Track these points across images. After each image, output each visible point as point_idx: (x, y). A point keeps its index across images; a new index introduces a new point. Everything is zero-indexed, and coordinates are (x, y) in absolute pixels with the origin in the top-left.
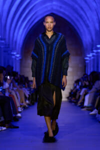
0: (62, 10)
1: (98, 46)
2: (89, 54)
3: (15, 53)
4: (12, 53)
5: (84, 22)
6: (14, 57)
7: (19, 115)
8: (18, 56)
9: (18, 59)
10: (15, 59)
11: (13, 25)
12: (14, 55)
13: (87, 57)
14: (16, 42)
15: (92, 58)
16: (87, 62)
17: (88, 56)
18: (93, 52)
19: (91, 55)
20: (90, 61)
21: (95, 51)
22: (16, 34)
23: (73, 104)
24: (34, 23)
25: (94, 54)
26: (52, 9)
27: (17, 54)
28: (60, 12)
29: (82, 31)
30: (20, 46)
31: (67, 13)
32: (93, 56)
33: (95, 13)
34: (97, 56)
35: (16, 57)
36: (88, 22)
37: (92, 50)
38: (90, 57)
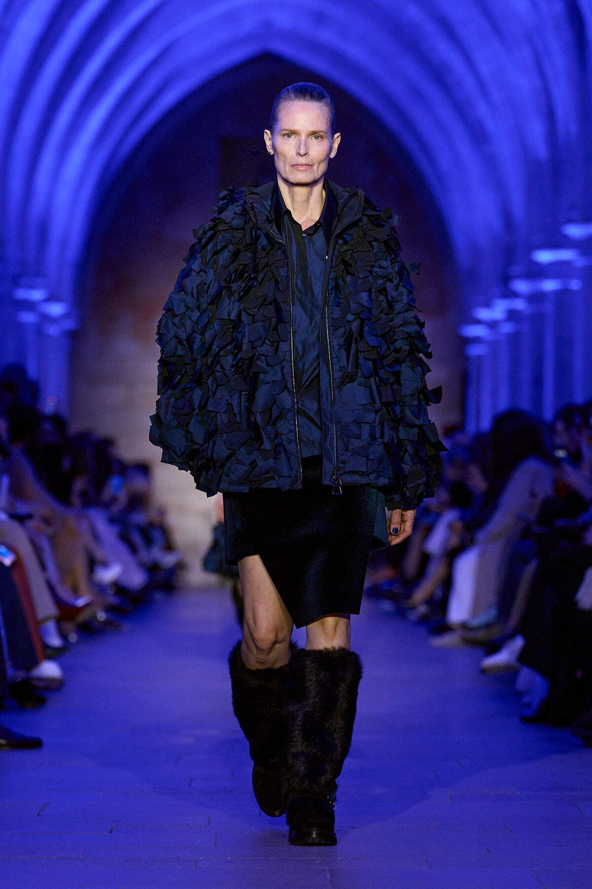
0: (327, 36)
1: (544, 257)
2: (488, 305)
3: (37, 295)
4: (21, 294)
5: (461, 109)
6: (28, 318)
7: (50, 669)
8: (56, 309)
9: (53, 330)
10: (39, 331)
11: (29, 124)
12: (30, 306)
13: (478, 322)
14: (44, 228)
15: (507, 328)
16: (476, 351)
17: (484, 314)
18: (511, 294)
19: (497, 311)
20: (493, 345)
21: (522, 286)
22: (42, 180)
23: (387, 606)
24: (153, 115)
25: (519, 305)
26: (268, 26)
27: (51, 298)
28: (315, 47)
29: (444, 161)
30: (72, 253)
31: (356, 52)
32: (512, 315)
33: (525, 53)
34: (537, 319)
35: (46, 318)
36: (482, 109)
37: (506, 279)
38: (492, 325)
